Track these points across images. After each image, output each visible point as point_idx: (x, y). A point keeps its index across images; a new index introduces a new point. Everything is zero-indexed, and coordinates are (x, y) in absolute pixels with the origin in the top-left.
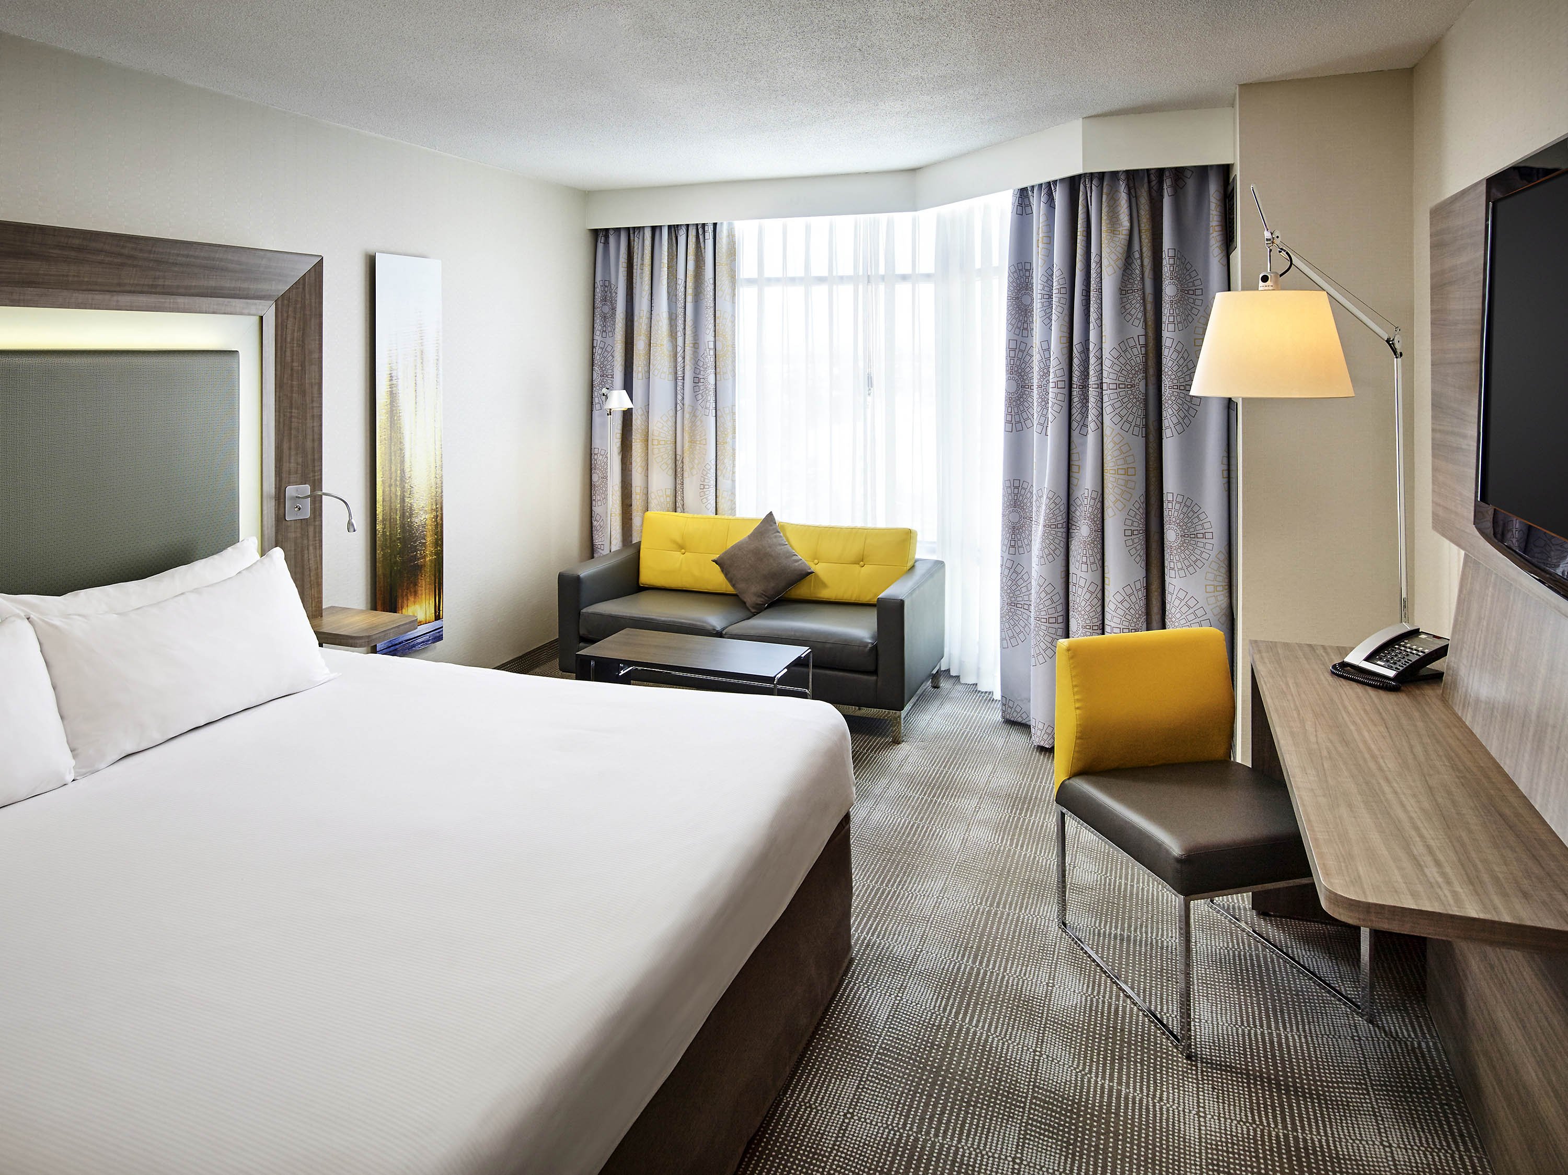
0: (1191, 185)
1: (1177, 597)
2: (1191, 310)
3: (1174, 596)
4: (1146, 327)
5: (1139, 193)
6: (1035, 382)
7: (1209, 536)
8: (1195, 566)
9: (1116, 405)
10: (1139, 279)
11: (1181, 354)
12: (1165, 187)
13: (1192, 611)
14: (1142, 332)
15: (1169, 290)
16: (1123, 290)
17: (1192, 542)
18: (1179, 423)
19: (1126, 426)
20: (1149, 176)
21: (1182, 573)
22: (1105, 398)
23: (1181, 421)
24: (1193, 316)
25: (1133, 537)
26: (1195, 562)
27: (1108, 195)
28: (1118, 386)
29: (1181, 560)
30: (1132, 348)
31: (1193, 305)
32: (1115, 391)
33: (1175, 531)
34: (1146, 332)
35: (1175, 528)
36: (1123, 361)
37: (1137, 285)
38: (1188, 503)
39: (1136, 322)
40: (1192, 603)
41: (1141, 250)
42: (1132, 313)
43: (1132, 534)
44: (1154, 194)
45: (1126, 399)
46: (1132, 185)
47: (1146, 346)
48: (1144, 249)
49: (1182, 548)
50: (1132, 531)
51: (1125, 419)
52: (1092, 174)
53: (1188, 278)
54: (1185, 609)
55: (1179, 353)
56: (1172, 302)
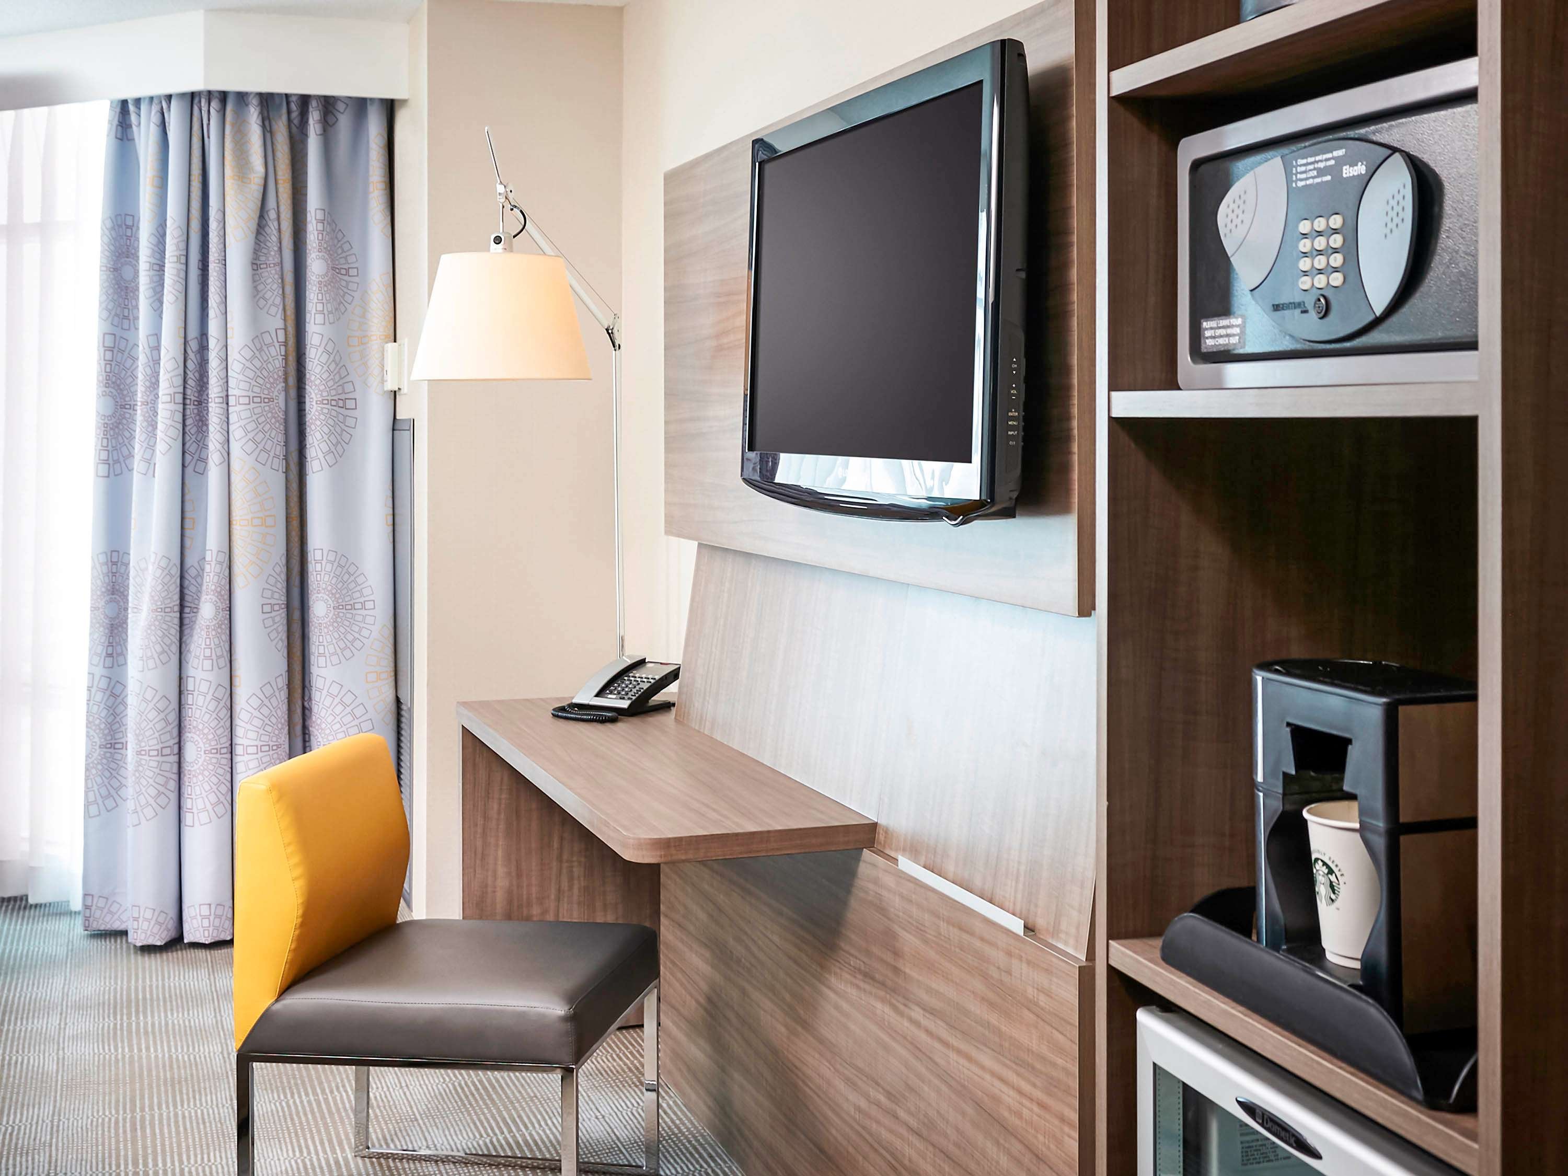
0: (344, 122)
1: (330, 694)
2: (343, 297)
3: (324, 692)
4: (285, 317)
5: (275, 127)
6: (139, 397)
7: (369, 605)
8: (353, 648)
9: (249, 428)
10: (276, 249)
11: (332, 356)
12: (311, 121)
13: (348, 709)
14: (280, 324)
15: (316, 266)
16: (256, 265)
17: (348, 615)
18: (330, 452)
19: (264, 456)
20: (288, 103)
21: (335, 659)
22: (233, 417)
23: (333, 449)
24: (346, 304)
25: (274, 614)
26: (352, 643)
27: (233, 125)
28: (251, 400)
29: (334, 641)
30: (268, 346)
31: (345, 290)
32: (248, 407)
33: (326, 601)
34: (285, 325)
35: (326, 597)
36: (258, 364)
37: (273, 258)
38: (343, 562)
39: (273, 310)
40: (348, 699)
41: (278, 207)
42: (267, 296)
43: (273, 610)
44: (294, 129)
45: (263, 419)
46: (266, 114)
47: (285, 344)
48: (282, 208)
49: (335, 624)
50: (272, 605)
51: (261, 446)
52: (209, 92)
53: (340, 251)
54: (339, 708)
55: (329, 354)
56: (320, 283)
